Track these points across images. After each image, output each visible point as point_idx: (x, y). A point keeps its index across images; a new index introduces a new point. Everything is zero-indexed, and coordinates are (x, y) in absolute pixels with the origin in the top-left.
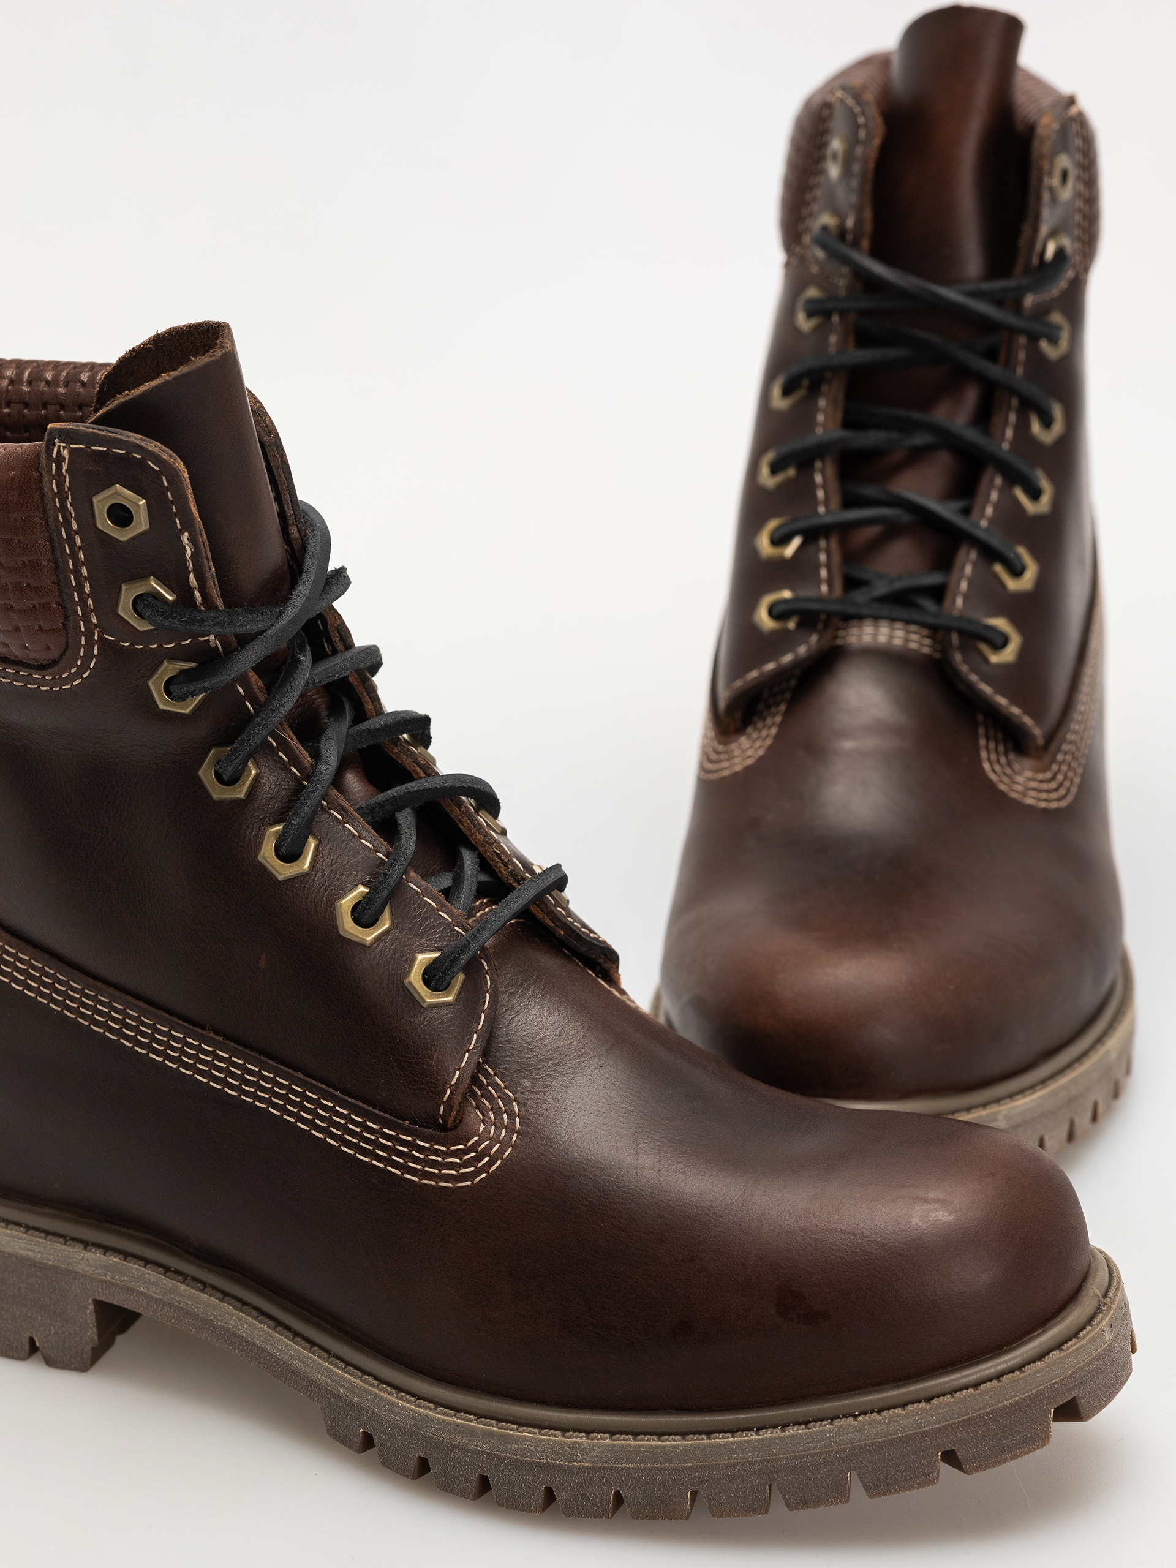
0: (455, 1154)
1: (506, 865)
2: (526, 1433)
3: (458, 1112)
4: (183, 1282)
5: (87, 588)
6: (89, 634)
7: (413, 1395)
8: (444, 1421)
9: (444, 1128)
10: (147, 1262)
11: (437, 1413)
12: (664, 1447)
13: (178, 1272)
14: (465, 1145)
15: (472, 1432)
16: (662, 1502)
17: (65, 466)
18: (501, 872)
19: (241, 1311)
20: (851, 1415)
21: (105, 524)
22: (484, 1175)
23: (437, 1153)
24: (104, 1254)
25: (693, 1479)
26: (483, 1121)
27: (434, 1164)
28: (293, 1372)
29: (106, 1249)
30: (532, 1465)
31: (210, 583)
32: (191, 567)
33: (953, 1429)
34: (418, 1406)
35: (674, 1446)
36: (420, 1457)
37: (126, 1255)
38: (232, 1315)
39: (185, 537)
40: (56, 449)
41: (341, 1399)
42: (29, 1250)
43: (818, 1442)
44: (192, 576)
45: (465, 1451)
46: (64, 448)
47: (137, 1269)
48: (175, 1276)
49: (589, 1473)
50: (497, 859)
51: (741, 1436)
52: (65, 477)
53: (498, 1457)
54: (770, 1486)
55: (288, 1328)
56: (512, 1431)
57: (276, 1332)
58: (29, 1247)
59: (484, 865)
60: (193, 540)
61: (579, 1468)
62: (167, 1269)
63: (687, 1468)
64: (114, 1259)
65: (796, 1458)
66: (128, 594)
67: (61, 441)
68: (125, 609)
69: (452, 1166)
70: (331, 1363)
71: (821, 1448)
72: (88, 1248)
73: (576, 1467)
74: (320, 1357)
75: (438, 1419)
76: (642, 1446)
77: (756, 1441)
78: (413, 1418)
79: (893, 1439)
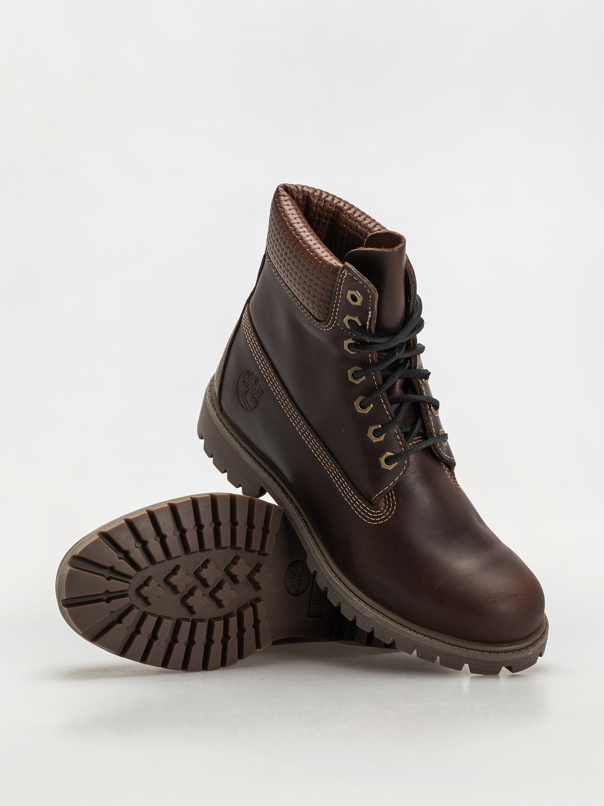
0: (372, 513)
1: (430, 430)
2: (355, 599)
3: (377, 502)
4: (287, 498)
5: (338, 310)
6: (333, 321)
7: (332, 569)
8: (336, 582)
9: (371, 503)
10: (279, 485)
11: (335, 579)
12: (390, 624)
13: (287, 494)
14: (375, 512)
15: (342, 590)
16: (384, 636)
17: (345, 277)
18: (427, 431)
19: (298, 515)
20: (444, 642)
21: (349, 297)
22: (376, 523)
23: (367, 510)
24: (269, 476)
25: (394, 636)
26: (384, 507)
27: (364, 512)
28: (304, 541)
29: (270, 475)
30: (354, 608)
31: (372, 326)
32: (369, 319)
33: (471, 660)
34: (331, 574)
35: (393, 625)
36: (326, 587)
37: (275, 480)
38: (296, 515)
39: (370, 312)
40: (344, 272)
41: (313, 557)
42: (249, 462)
43: (432, 644)
44: (368, 322)
45: (338, 593)
46: (347, 272)
47: (276, 486)
48: (285, 494)
49: (367, 619)
50: (428, 427)
51: (412, 632)
52: (343, 280)
53: (346, 600)
54: (414, 648)
55: (308, 528)
56: (352, 596)
57: (305, 528)
58: (250, 462)
59: (424, 426)
60: (372, 314)
61: (365, 616)
62: (284, 491)
63: (394, 632)
64: (271, 479)
65: (424, 645)
66: (348, 317)
67: (346, 270)
68: (346, 320)
69: (369, 515)
70: (315, 546)
71: (432, 646)
72: (265, 472)
73: (365, 615)
74: (313, 542)
75: (335, 581)
76: (385, 620)
77: (415, 635)
78: (329, 576)
79: (453, 654)
